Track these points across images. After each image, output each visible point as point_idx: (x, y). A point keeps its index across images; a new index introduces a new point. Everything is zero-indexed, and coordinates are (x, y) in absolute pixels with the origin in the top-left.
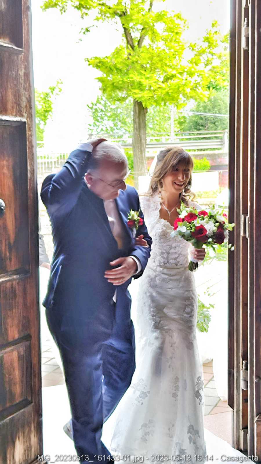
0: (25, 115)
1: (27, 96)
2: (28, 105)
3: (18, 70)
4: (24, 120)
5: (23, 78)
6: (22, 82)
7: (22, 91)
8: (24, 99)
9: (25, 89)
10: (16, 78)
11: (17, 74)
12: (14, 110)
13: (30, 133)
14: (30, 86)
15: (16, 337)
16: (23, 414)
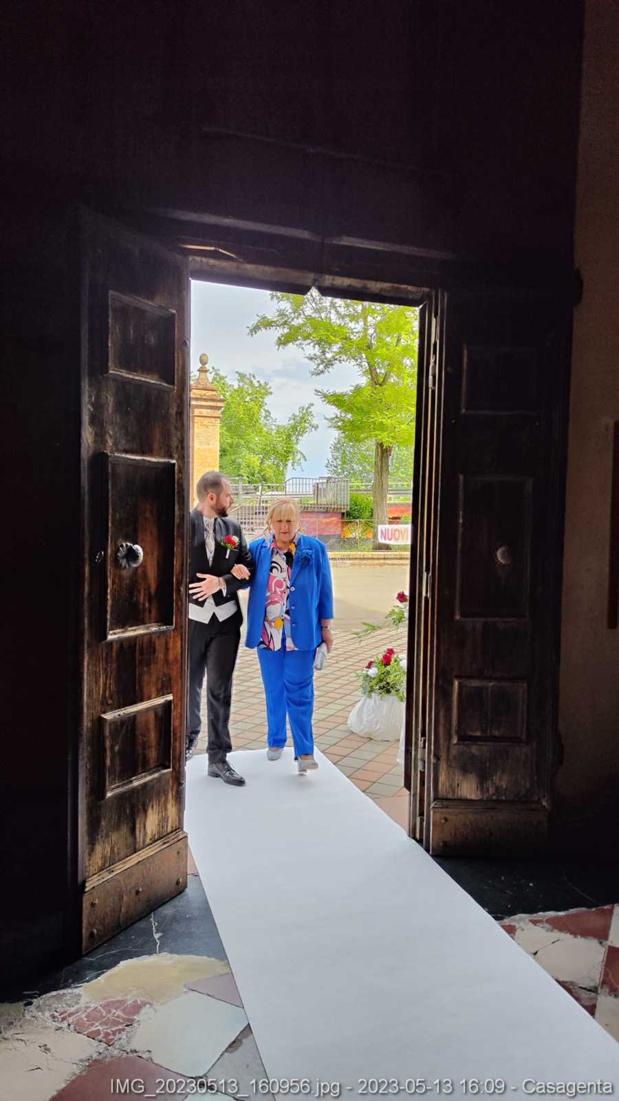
0: (176, 456)
1: (179, 436)
2: (180, 446)
3: (168, 409)
4: (174, 461)
5: (175, 417)
6: (174, 421)
7: (173, 431)
8: (175, 439)
9: (176, 428)
10: (166, 417)
11: (167, 413)
12: (162, 451)
14: (183, 425)
15: (154, 696)
16: (159, 779)
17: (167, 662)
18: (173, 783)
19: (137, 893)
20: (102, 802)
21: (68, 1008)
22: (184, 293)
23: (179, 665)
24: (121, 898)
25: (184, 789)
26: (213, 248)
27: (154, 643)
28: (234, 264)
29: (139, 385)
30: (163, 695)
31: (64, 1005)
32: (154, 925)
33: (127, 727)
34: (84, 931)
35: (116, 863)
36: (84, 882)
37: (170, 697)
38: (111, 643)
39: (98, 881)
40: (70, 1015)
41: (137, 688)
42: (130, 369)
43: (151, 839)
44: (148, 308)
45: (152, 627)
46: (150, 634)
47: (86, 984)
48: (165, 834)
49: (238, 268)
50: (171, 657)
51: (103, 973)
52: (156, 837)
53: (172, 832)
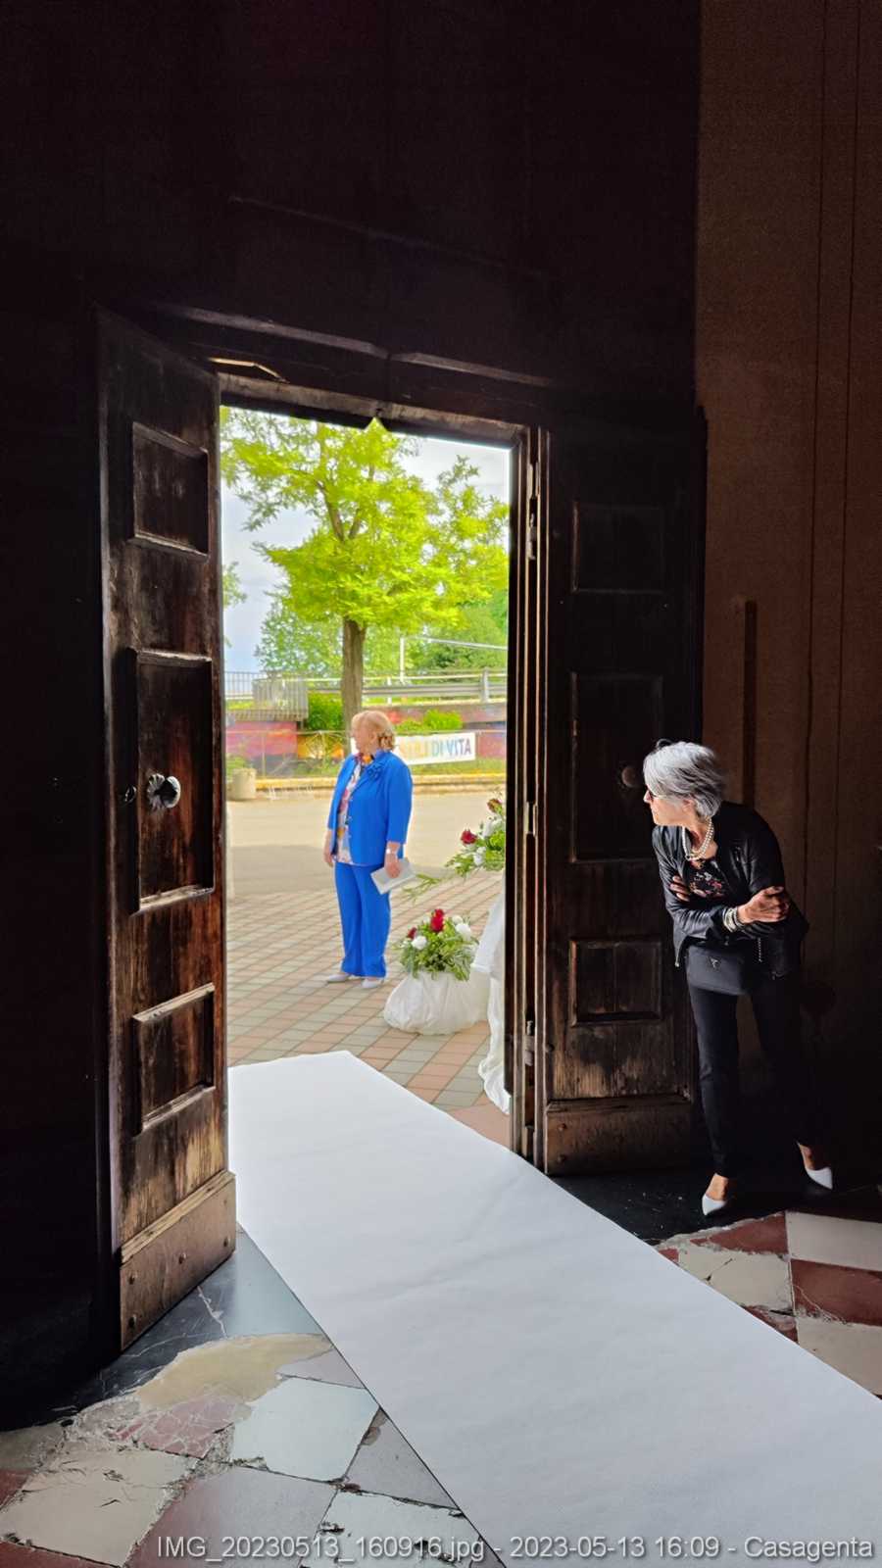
0: (209, 651)
1: (213, 624)
2: (213, 638)
3: (200, 587)
4: (208, 659)
5: (207, 597)
6: (206, 603)
7: (205, 616)
8: (208, 628)
10: (197, 598)
11: (199, 591)
12: (195, 645)
13: (216, 678)
15: (191, 986)
16: (199, 1103)
17: (205, 937)
18: (216, 1106)
19: (181, 1260)
20: (137, 1138)
21: (124, 1422)
22: (215, 425)
23: (219, 943)
24: (162, 1269)
25: (227, 1114)
26: (252, 364)
27: (191, 913)
28: (274, 385)
29: (166, 554)
30: (202, 985)
31: (119, 1418)
32: (207, 1302)
33: (162, 1031)
34: (122, 1318)
35: (153, 1221)
36: (119, 1250)
37: (211, 988)
38: (141, 917)
39: (136, 1247)
40: (132, 1429)
41: (172, 976)
42: (157, 532)
43: (192, 1186)
44: (176, 447)
45: (189, 890)
46: (185, 902)
47: (139, 1387)
48: (207, 1177)
49: (278, 390)
50: (210, 931)
51: (159, 1371)
52: (198, 1182)
53: (216, 1174)
